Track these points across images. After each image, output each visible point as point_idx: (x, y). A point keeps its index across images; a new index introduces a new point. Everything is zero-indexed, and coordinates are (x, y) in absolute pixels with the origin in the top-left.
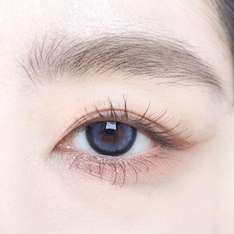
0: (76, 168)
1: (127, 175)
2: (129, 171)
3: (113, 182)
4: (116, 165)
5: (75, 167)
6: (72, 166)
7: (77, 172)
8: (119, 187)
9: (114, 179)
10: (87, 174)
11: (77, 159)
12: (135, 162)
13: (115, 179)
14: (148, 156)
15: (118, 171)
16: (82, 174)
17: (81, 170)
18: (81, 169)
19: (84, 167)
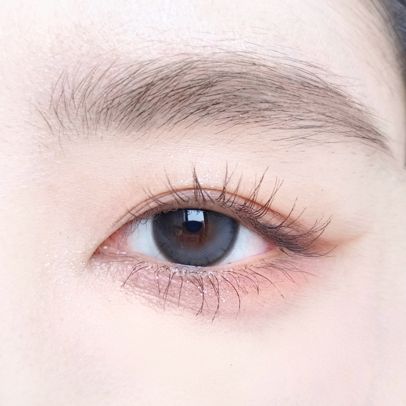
0: (134, 287)
1: (223, 299)
2: (225, 292)
3: (198, 310)
4: (204, 281)
5: (133, 285)
6: (127, 284)
7: (136, 294)
8: (209, 319)
9: (199, 305)
10: (152, 297)
11: (135, 271)
12: (235, 276)
13: (202, 306)
14: (258, 266)
15: (206, 292)
16: (144, 297)
17: (142, 290)
18: (141, 288)
19: (147, 284)
